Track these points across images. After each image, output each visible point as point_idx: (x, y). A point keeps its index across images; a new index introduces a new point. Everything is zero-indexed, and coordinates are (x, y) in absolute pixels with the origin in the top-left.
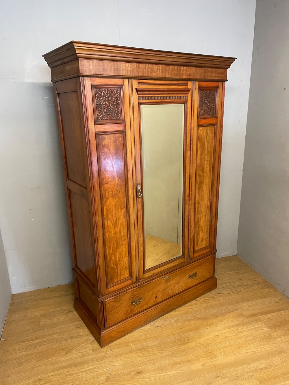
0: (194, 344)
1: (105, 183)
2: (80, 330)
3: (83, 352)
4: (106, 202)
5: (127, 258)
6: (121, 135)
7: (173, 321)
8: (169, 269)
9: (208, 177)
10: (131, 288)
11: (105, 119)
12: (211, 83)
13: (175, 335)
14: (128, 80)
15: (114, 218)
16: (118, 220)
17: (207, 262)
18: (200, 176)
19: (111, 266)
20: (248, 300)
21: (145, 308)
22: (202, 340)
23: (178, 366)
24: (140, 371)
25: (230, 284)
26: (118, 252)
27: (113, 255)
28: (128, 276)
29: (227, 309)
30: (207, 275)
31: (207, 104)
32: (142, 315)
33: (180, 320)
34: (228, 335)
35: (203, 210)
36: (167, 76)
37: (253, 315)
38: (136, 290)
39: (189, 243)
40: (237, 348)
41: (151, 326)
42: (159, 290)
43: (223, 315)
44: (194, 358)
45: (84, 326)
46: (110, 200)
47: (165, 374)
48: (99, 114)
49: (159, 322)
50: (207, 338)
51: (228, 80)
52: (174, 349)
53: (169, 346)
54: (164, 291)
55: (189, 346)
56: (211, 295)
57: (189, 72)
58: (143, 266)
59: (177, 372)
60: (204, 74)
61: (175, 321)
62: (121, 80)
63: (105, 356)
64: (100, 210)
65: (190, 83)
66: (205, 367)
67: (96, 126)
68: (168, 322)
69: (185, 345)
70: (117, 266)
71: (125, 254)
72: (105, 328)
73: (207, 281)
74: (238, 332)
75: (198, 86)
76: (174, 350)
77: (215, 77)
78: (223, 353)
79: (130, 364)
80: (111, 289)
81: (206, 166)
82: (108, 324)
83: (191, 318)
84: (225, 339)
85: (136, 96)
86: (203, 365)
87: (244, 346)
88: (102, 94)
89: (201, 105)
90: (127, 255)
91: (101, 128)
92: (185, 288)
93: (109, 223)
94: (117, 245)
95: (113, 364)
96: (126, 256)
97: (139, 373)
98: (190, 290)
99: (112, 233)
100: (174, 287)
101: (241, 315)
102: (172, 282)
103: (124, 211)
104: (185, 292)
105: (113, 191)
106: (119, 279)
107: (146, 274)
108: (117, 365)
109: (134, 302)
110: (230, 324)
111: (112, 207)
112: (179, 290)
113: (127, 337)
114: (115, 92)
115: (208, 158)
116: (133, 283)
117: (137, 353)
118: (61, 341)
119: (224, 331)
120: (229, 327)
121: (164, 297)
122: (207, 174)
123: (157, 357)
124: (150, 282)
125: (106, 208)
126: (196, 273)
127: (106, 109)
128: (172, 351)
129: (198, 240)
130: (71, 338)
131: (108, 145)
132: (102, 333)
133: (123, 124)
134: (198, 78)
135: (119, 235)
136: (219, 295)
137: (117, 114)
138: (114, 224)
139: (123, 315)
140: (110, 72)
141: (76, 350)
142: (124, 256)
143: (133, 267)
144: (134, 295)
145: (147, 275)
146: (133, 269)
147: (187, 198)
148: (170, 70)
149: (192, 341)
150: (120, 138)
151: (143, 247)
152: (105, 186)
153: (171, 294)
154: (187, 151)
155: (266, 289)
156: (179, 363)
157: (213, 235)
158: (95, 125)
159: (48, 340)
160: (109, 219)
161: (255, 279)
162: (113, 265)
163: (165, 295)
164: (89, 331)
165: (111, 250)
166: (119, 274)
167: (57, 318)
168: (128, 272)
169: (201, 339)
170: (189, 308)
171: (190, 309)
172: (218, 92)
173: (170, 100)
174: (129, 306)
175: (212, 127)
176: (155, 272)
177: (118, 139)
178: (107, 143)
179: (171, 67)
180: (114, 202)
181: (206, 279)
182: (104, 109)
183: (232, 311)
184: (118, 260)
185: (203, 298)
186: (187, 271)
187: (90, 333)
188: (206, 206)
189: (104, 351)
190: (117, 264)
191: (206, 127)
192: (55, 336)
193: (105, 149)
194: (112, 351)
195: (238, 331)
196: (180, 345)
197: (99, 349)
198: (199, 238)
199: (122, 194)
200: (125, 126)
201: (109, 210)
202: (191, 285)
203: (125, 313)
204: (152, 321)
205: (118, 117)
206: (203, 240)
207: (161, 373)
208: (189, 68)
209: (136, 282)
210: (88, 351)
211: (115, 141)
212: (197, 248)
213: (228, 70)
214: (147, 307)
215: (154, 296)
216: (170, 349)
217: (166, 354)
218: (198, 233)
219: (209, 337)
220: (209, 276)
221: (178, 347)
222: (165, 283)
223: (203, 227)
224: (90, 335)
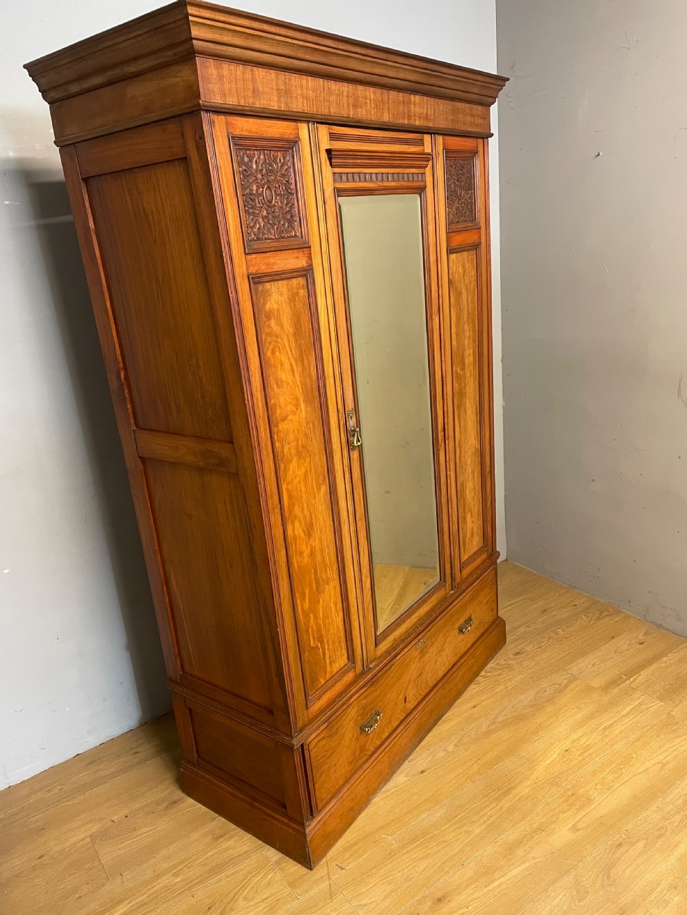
0: (528, 786)
1: (279, 419)
2: (231, 843)
3: (266, 899)
4: (286, 470)
5: (341, 615)
6: (302, 281)
7: (451, 748)
8: (421, 621)
9: (472, 378)
10: (357, 692)
11: (266, 236)
12: (465, 141)
13: (473, 779)
14: (306, 125)
15: (306, 512)
16: (313, 516)
17: (486, 587)
18: (459, 378)
19: (310, 644)
20: (584, 654)
21: (386, 734)
22: (540, 771)
23: (520, 852)
24: (439, 894)
25: (530, 627)
26: (321, 602)
27: (312, 615)
28: (346, 661)
29: (555, 684)
30: (488, 618)
31: (460, 196)
33: (465, 740)
34: (588, 743)
35: (469, 462)
36: (386, 118)
37: (613, 683)
38: (365, 694)
39: (452, 546)
40: (622, 766)
41: (406, 776)
42: (410, 679)
43: (551, 700)
44: (545, 818)
46: (294, 464)
47: (500, 881)
48: (252, 225)
49: (420, 759)
50: (548, 762)
51: (492, 135)
52: (491, 812)
53: (473, 809)
54: (418, 680)
55: (520, 796)
56: (503, 662)
57: (425, 111)
58: (373, 628)
59: (527, 865)
60: (451, 117)
61: (457, 745)
62: (293, 124)
63: (333, 888)
64: (276, 498)
65: (427, 138)
66: (581, 831)
67: (248, 257)
68: (441, 754)
69: (511, 796)
70: (322, 642)
71: (336, 605)
72: (312, 814)
73: (488, 633)
74: (605, 728)
75: (442, 148)
76: (491, 816)
77: (471, 124)
78: (598, 787)
79: (406, 885)
80: (315, 707)
81: (467, 352)
82: (319, 800)
83: (488, 727)
84: (586, 754)
85: (328, 171)
86: (574, 828)
87: (633, 757)
88: (254, 166)
89: (451, 197)
90: (340, 606)
91: (261, 264)
92: (455, 660)
93: (296, 529)
94: (317, 583)
95: (363, 902)
96: (337, 611)
97: (439, 900)
99: (305, 555)
100: (436, 663)
101: (589, 690)
102: (432, 652)
103: (324, 489)
104: (454, 670)
105: (297, 440)
106: (328, 676)
107: (380, 646)
108: (373, 900)
109: (364, 726)
110: (579, 716)
111: (300, 482)
112: (444, 668)
113: (363, 821)
114: (280, 160)
115: (469, 331)
116: (358, 677)
117: (408, 852)
118: (189, 889)
119: (575, 737)
120: (580, 724)
121: (420, 694)
122: (471, 371)
123: (461, 846)
124: (391, 664)
125: (287, 489)
126: (470, 619)
127: (266, 210)
128: (488, 819)
129: (465, 536)
130: (216, 870)
131: (278, 310)
132: (307, 831)
133: (306, 251)
134: (442, 127)
135: (319, 558)
136: (519, 656)
137: (291, 222)
138: (307, 530)
139: (347, 767)
140: (270, 100)
141: (245, 899)
142: (333, 610)
143: (354, 637)
144: (364, 708)
145: (383, 647)
146: (354, 641)
147: (441, 434)
148: (390, 103)
149: (518, 780)
150: (302, 291)
152: (281, 426)
153: (431, 682)
154: (434, 317)
155: (607, 619)
156: (519, 843)
157: (489, 518)
158: (246, 254)
159: (149, 897)
160: (295, 518)
161: (573, 604)
162: (314, 641)
163: (421, 688)
164: (254, 838)
165: (307, 600)
166: (328, 661)
167: (144, 830)
168: (344, 651)
169: (535, 770)
170: (470, 705)
171: (475, 707)
172: (478, 163)
173: (393, 184)
174: (357, 739)
175: (471, 252)
177: (297, 294)
178: (275, 306)
179: (393, 94)
180: (303, 470)
181: (486, 627)
182: (262, 207)
183: (566, 687)
184: (322, 624)
185: (489, 674)
186: (454, 618)
187: (261, 842)
188: (474, 450)
189: (322, 878)
190: (322, 636)
191: (461, 253)
192: (165, 880)
193: (273, 323)
194: (343, 869)
195: (604, 726)
196: (498, 799)
197: (305, 874)
198: (466, 532)
199: (316, 445)
200: (310, 257)
201: (293, 494)
202: (462, 650)
203: (350, 760)
205: (291, 231)
206: (474, 535)
207: (492, 882)
208: (425, 98)
209: (363, 674)
210: (280, 891)
211: (293, 298)
212: (465, 557)
213: (491, 108)
214: (390, 729)
215: (402, 697)
216: (481, 817)
217: (477, 831)
218: (465, 518)
219: (550, 760)
220: (491, 619)
221: (497, 805)
222: (420, 658)
223: (472, 503)
224: (262, 847)
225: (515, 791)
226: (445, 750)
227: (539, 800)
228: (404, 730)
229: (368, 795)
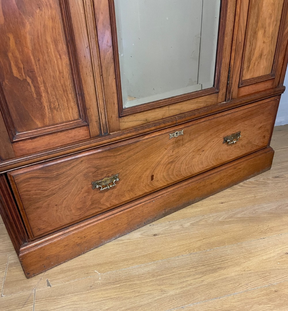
0: (236, 271)
5: (65, 59)
7: (187, 225)
8: (182, 115)
13: (192, 252)
17: (263, 113)
19: (12, 72)
21: (127, 198)
22: (253, 263)
26: (28, 27)
27: (11, 37)
28: (76, 116)
30: (258, 142)
32: (121, 212)
33: (202, 223)
38: (101, 155)
39: (233, 54)
41: (141, 234)
42: (159, 162)
44: (239, 303)
45: (4, 234)
50: (264, 258)
52: (192, 281)
53: (179, 274)
54: (169, 165)
55: (224, 277)
56: (261, 180)
58: (116, 95)
61: (192, 224)
63: (31, 298)
68: (177, 227)
69: (217, 274)
70: (34, 79)
72: (29, 238)
73: (255, 154)
76: (190, 285)
80: (27, 145)
82: (34, 230)
83: (226, 219)
90: (62, 46)
92: (214, 163)
96: (58, 52)
98: (223, 168)
100: (193, 158)
102: (189, 148)
104: (212, 172)
106: (47, 121)
107: (125, 119)
109: (98, 184)
112: (201, 166)
117: (106, 290)
121: (171, 179)
123: (150, 301)
124: (137, 139)
126: (238, 134)
128: (186, 286)
129: (251, 53)
136: (277, 179)
139: (73, 211)
142: (52, 47)
143: (86, 92)
144: (97, 168)
145: (129, 122)
146: (87, 98)
149: (229, 264)
151: (110, 29)
153: (185, 173)
162: (20, 72)
163: (172, 174)
166: (46, 104)
168: (73, 104)
169: (250, 260)
170: (220, 201)
174: (88, 192)
176: (150, 119)
181: (255, 148)
184: (32, 57)
186: (221, 127)
189: (30, 286)
190: (32, 71)
194: (49, 285)
196: (204, 273)
197: (21, 280)
198: (254, 49)
202: (225, 159)
203: (79, 207)
204: (145, 224)
206: (263, 57)
209: (99, 136)
214: (132, 195)
215: (148, 173)
216: (181, 283)
217: (172, 293)
218: (255, 33)
219: (268, 256)
220: (261, 144)
221: (201, 277)
222: (174, 147)
223: (268, 21)
224: (11, 251)
225: (223, 272)
226: (181, 225)
227: (240, 286)
228: (149, 201)
229: (100, 238)
